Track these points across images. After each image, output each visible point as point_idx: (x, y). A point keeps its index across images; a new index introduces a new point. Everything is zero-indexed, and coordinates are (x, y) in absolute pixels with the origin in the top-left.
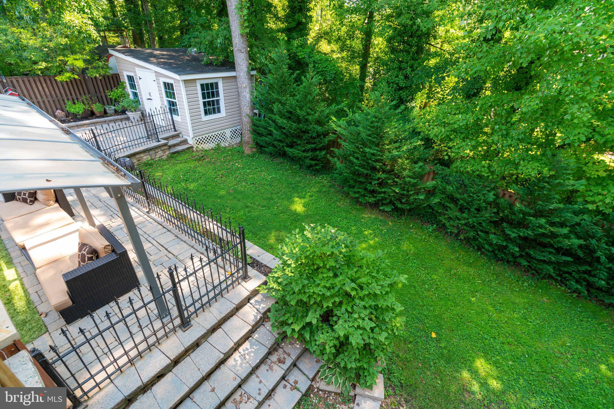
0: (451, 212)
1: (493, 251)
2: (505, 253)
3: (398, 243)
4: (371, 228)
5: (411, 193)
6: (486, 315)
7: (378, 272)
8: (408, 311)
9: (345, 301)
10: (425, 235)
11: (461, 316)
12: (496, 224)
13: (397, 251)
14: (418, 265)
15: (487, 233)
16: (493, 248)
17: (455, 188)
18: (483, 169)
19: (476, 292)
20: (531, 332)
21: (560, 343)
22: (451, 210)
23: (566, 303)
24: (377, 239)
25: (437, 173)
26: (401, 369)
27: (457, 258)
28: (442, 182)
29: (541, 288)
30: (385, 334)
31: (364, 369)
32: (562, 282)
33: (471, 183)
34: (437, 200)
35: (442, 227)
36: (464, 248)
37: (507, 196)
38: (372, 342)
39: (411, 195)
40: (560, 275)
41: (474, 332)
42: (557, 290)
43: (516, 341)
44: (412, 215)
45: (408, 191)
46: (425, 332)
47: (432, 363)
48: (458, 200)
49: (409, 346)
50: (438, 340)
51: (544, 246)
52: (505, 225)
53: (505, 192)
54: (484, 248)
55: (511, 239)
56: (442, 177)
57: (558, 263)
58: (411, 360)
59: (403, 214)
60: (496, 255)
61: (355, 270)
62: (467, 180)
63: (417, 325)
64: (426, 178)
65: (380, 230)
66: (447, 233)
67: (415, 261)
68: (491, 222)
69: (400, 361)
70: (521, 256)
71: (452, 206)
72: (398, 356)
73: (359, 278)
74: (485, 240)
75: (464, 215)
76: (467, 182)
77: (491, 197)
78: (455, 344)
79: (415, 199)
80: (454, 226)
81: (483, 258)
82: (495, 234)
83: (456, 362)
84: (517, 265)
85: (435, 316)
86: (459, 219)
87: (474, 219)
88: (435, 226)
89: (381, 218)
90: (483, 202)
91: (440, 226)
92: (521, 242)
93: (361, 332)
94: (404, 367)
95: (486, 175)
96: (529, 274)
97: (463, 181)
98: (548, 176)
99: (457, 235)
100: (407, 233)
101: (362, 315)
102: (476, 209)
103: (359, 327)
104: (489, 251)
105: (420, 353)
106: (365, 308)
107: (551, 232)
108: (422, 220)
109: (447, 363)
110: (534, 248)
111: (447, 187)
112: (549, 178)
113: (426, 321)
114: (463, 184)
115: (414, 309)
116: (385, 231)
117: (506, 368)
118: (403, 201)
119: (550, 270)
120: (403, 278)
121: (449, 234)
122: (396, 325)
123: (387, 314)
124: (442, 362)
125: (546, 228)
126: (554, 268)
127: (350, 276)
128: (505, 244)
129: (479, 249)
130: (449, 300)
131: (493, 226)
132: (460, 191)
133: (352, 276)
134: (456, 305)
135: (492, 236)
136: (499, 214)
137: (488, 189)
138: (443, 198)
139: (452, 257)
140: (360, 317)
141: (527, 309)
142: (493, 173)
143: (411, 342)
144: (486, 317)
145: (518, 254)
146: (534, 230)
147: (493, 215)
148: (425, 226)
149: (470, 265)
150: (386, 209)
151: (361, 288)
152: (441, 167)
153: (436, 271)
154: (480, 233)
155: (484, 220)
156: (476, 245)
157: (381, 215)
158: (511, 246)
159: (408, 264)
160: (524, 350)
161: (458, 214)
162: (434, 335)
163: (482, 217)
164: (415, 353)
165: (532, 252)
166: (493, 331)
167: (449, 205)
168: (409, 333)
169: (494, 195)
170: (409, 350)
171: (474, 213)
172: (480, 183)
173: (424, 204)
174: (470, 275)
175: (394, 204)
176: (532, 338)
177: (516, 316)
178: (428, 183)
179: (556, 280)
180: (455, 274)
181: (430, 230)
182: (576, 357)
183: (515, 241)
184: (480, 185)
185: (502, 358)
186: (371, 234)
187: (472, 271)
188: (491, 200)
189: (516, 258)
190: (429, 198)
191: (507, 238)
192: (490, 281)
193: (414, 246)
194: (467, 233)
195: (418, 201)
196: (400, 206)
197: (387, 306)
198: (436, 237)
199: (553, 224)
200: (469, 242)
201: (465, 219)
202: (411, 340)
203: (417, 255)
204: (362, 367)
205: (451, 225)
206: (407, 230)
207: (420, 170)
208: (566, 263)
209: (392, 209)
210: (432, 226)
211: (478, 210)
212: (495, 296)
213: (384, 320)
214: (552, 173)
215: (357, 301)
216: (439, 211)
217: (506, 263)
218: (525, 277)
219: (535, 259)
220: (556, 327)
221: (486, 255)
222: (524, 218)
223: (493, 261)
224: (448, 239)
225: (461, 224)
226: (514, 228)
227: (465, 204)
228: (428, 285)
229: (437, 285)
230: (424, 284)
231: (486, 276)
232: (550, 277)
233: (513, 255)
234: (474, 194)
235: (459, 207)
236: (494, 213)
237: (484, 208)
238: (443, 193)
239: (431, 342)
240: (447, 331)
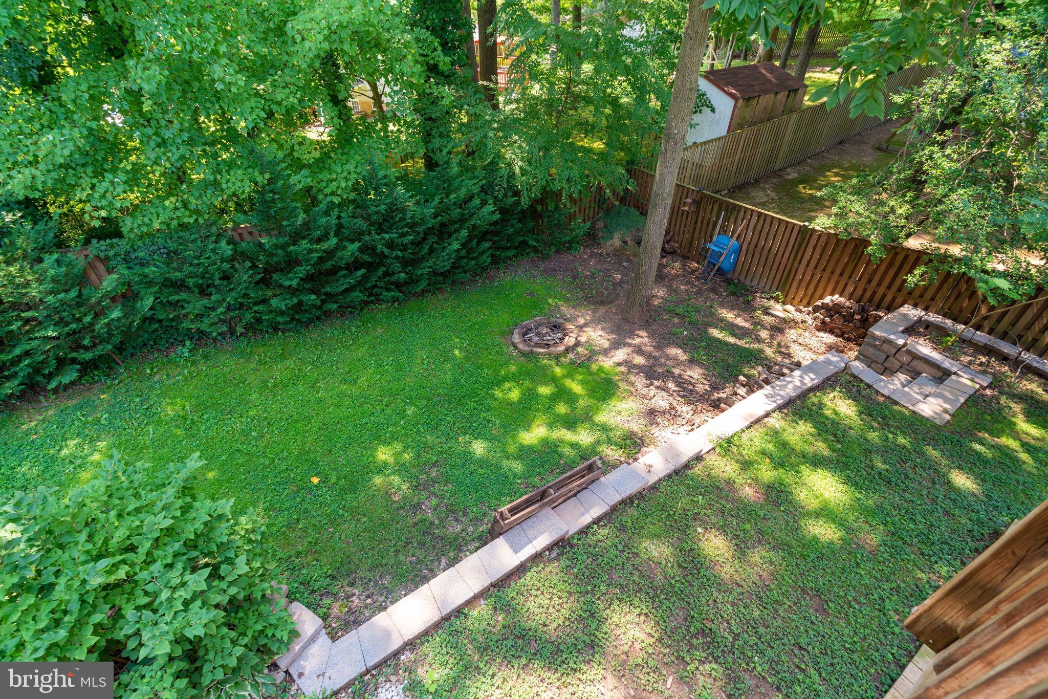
0: (191, 305)
1: (293, 319)
2: (306, 311)
3: (150, 414)
4: (68, 435)
5: (87, 319)
6: (346, 399)
7: (137, 496)
8: (260, 489)
9: (120, 601)
10: (186, 367)
11: (324, 427)
12: (265, 282)
13: (162, 429)
14: (214, 418)
15: (264, 301)
16: (288, 315)
17: (163, 266)
18: (178, 213)
19: (316, 383)
20: (394, 374)
21: (419, 361)
22: (189, 303)
23: (396, 318)
24: (102, 444)
25: (107, 257)
26: (315, 563)
27: (260, 362)
28: (129, 268)
29: (368, 322)
30: (241, 560)
31: (262, 631)
32: (379, 301)
33: (181, 244)
34: (149, 302)
35: (200, 337)
36: (257, 341)
37: (246, 235)
38: (233, 591)
39: (91, 324)
40: (371, 295)
41: (350, 428)
42: (381, 312)
43: (390, 396)
44: (132, 355)
45: (79, 320)
46: (303, 489)
47: (341, 512)
48: (183, 281)
49: (300, 526)
50: (325, 480)
51: (333, 271)
52: (275, 277)
53: (239, 231)
54: (279, 323)
55: (297, 290)
56: (124, 259)
57: (359, 283)
58: (317, 539)
59: (113, 365)
60: (299, 321)
61: (83, 537)
62: (168, 241)
63: (286, 492)
64: (93, 277)
65: (92, 424)
66: (215, 340)
67: (206, 416)
68: (257, 283)
69: (306, 555)
70: (323, 302)
71: (184, 295)
72: (298, 554)
73: (106, 541)
74: (271, 312)
75: (214, 298)
76: (172, 245)
77: (226, 249)
78: (344, 462)
79: (108, 324)
80: (216, 324)
81: (290, 336)
82: (275, 296)
83: (361, 480)
84: (328, 314)
85: (298, 458)
86: (213, 309)
87: (233, 294)
88: (188, 343)
89: (72, 403)
90: (222, 262)
91: (196, 337)
92: (308, 286)
93: (198, 603)
94: (316, 556)
95: (191, 220)
96: (347, 315)
97: (165, 248)
98: (266, 182)
99: (232, 332)
100: (151, 388)
101: (176, 582)
102: (221, 279)
103: (187, 603)
104: (288, 323)
105: (319, 518)
106: (170, 566)
107: (325, 251)
108: (158, 350)
109: (354, 492)
110: (327, 282)
111: (146, 271)
112: (268, 184)
113: (292, 475)
114: (170, 252)
115: (265, 477)
116: (106, 415)
117: (403, 431)
118: (86, 342)
119: (357, 295)
120: (194, 462)
121: (220, 338)
122: (247, 530)
123: (217, 533)
124: (349, 496)
125: (317, 251)
126: (361, 291)
127: (83, 558)
128: (295, 301)
129: (276, 330)
130: (297, 422)
131: (264, 287)
132: (175, 264)
133: (87, 552)
134: (308, 419)
135: (274, 302)
136: (257, 267)
137: (213, 238)
138: (156, 292)
139: (253, 366)
140: (174, 589)
141: (373, 355)
142: (197, 212)
143: (298, 520)
144: (348, 401)
145: (318, 302)
146: (307, 260)
147: (251, 272)
148: (172, 355)
149: (283, 357)
150: (66, 380)
151: (132, 549)
152: (102, 242)
153: (248, 403)
154: (256, 308)
155: (246, 288)
156: (267, 326)
157: (69, 398)
158: (304, 298)
159: (198, 430)
160: (402, 397)
161: (205, 302)
162: (315, 480)
163: (239, 284)
164: (315, 525)
165: (328, 289)
166: (365, 408)
167: (177, 298)
168: (286, 513)
169: (228, 244)
170: (304, 530)
171: (226, 287)
172: (193, 237)
173: (133, 321)
174: (293, 369)
175: (74, 361)
176: (399, 380)
177: (371, 371)
178: (105, 284)
179: (372, 302)
180: (275, 385)
181: (186, 354)
182: (437, 362)
183: (304, 288)
184: (196, 239)
185: (393, 425)
186: (79, 446)
187: (290, 363)
188: (230, 253)
189: (320, 308)
190: (133, 307)
191: (292, 291)
192: (319, 357)
193: (184, 397)
194: (241, 319)
195: (115, 323)
196: (88, 356)
197: (206, 524)
198: (206, 357)
199: (319, 241)
200: (254, 329)
201: (220, 302)
202: (295, 517)
203: (201, 407)
204: (256, 634)
205: (211, 325)
206: (148, 383)
207: (63, 269)
208: (365, 278)
209: (79, 371)
210: (184, 345)
211: (226, 277)
212: (337, 368)
213: (220, 546)
214: (267, 176)
215: (143, 575)
216: (171, 316)
217: (317, 322)
218: (347, 322)
219: (338, 294)
220: (407, 349)
221: (290, 330)
222: (288, 254)
223: (302, 331)
224: (225, 347)
225: (222, 313)
226: (288, 272)
227: (200, 281)
228: (254, 431)
229: (266, 418)
230: (248, 434)
231: (311, 355)
232: (366, 303)
233: (315, 306)
234: (199, 258)
235: (197, 291)
236: (250, 268)
237: (232, 270)
238: (151, 284)
239: (319, 492)
240: (325, 459)
